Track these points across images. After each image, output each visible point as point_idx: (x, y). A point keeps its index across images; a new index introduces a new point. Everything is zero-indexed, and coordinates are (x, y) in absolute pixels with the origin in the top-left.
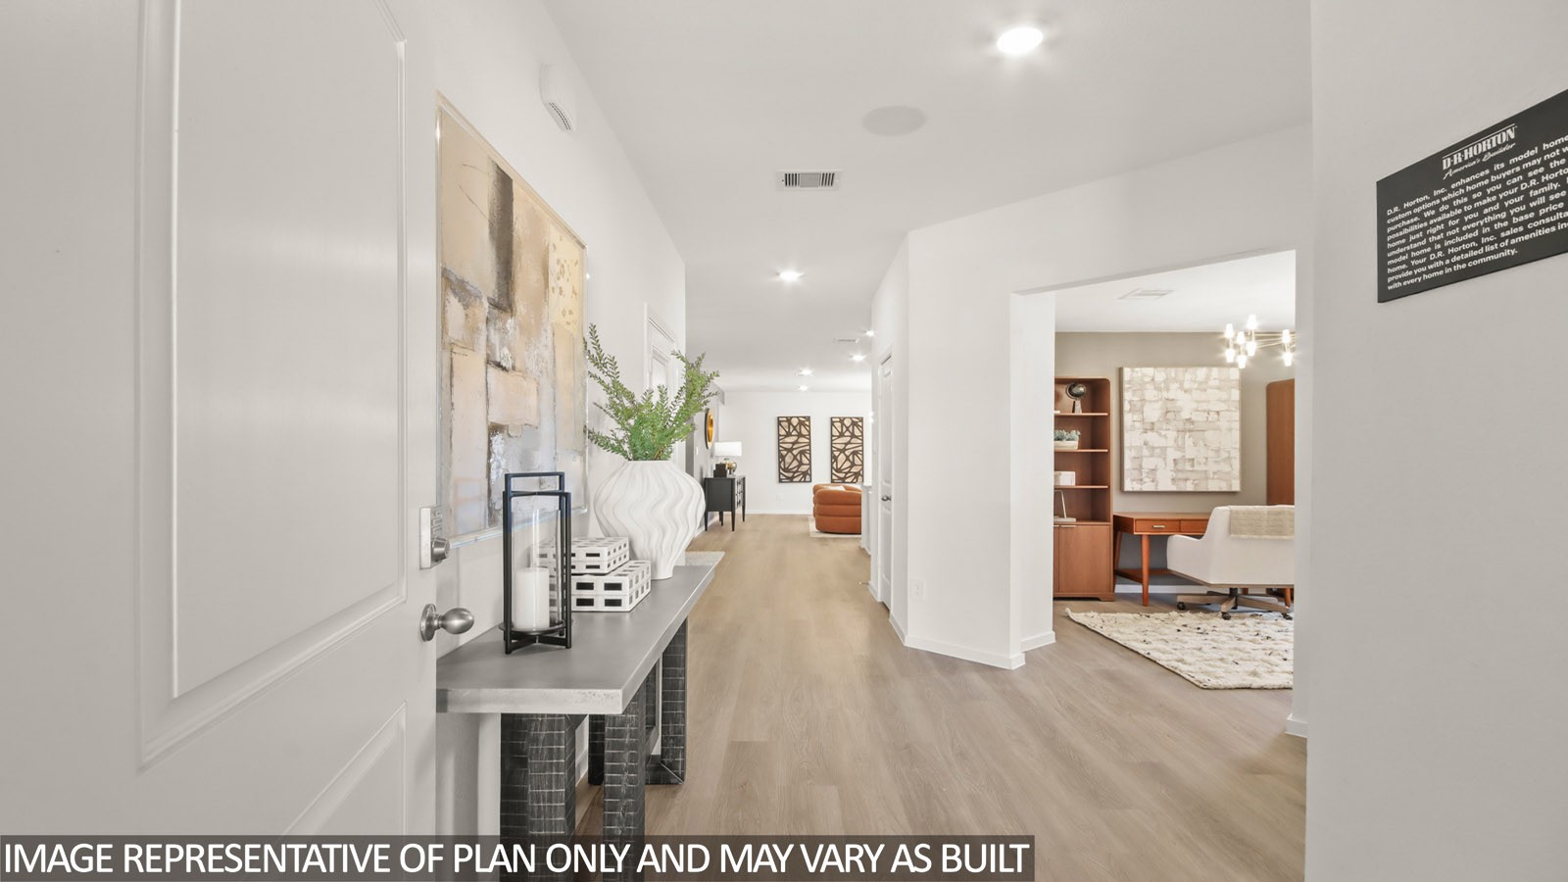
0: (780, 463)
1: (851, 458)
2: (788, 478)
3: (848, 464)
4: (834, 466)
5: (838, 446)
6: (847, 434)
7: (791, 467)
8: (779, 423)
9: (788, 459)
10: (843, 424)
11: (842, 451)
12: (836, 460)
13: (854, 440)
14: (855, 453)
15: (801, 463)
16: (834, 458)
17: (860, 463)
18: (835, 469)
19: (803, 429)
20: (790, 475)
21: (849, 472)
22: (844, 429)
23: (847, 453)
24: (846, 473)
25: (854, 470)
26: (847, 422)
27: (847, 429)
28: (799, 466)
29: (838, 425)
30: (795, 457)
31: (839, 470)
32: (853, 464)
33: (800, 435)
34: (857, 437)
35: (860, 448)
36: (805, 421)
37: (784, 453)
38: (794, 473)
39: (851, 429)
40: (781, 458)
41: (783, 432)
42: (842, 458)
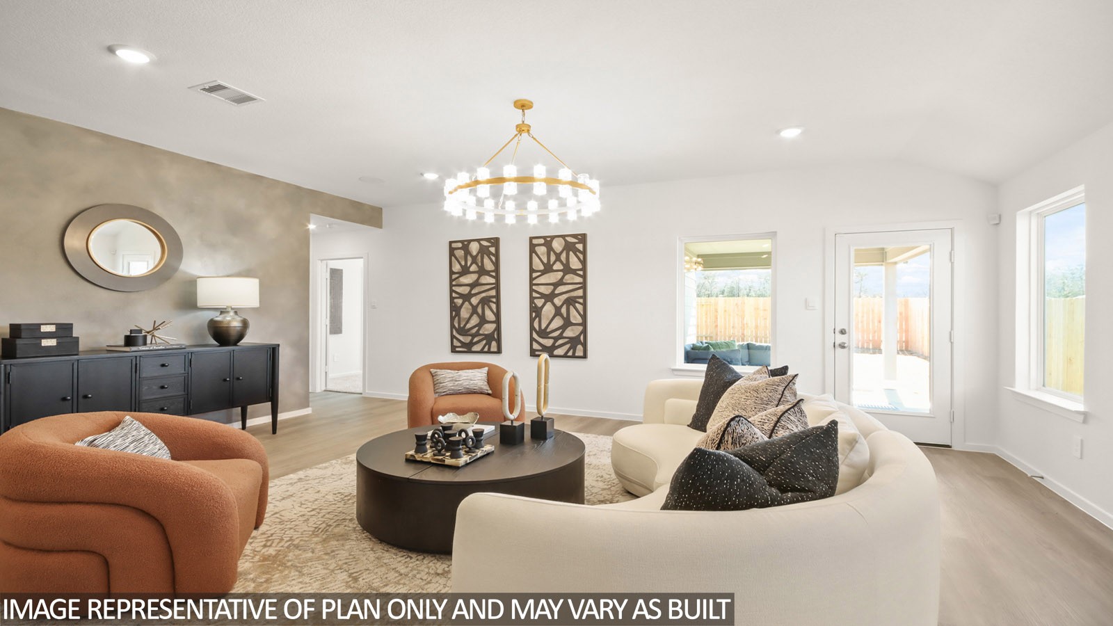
0: (452, 319)
1: (564, 310)
2: (463, 345)
3: (558, 322)
4: (536, 325)
5: (542, 289)
6: (558, 266)
7: (469, 326)
8: (452, 251)
9: (465, 313)
10: (550, 249)
11: (549, 298)
12: (539, 315)
13: (569, 278)
14: (570, 302)
15: (483, 321)
16: (535, 312)
17: (579, 320)
18: (538, 332)
19: (486, 260)
20: (467, 339)
21: (561, 337)
22: (553, 258)
23: (558, 301)
24: (556, 339)
25: (570, 333)
26: (557, 245)
27: (558, 256)
28: (480, 325)
29: (542, 250)
30: (558, 312)
31: (544, 333)
32: (567, 323)
33: (482, 271)
34: (574, 272)
35: (580, 293)
36: (492, 247)
37: (459, 301)
38: (474, 336)
39: (563, 257)
40: (455, 310)
41: (457, 268)
42: (548, 310)
